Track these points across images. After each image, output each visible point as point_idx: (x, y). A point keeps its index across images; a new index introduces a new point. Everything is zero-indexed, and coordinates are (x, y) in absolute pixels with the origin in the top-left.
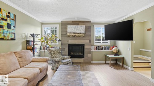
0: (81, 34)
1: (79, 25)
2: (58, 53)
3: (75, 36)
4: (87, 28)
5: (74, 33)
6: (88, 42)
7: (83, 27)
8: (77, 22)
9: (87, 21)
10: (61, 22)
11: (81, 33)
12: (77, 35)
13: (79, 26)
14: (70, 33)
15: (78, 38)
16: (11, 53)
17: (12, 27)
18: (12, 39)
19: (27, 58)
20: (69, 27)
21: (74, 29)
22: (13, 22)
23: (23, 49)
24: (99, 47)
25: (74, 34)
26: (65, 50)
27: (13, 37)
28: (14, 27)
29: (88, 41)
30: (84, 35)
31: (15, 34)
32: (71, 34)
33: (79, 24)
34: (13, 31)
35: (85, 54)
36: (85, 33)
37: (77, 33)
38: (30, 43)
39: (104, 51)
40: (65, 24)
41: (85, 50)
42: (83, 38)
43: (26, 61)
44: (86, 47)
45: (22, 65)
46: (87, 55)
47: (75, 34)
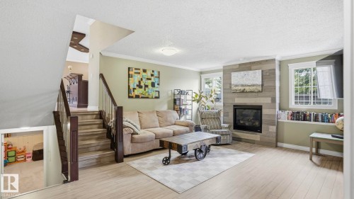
0: (255, 87)
1: (251, 70)
2: (214, 118)
3: (243, 92)
4: (268, 74)
5: (242, 86)
6: (270, 102)
7: (259, 73)
8: (248, 66)
9: (267, 61)
10: (222, 68)
11: (254, 85)
12: (247, 89)
13: (251, 72)
14: (236, 86)
15: (250, 94)
16: (153, 112)
17: (156, 85)
18: (156, 98)
19: (169, 119)
20: (234, 75)
21: (243, 77)
22: (157, 79)
23: (169, 109)
24: (298, 113)
25: (242, 88)
26: (228, 116)
27: (157, 95)
28: (158, 84)
29: (269, 100)
30: (260, 89)
31: (159, 92)
32: (237, 88)
33: (252, 67)
34: (157, 89)
35: (264, 126)
36: (262, 85)
37: (248, 86)
38: (178, 102)
39: (312, 123)
40: (228, 71)
41: (264, 118)
42: (260, 94)
43: (166, 121)
44: (265, 111)
45: (162, 125)
46: (268, 129)
47: (245, 87)
